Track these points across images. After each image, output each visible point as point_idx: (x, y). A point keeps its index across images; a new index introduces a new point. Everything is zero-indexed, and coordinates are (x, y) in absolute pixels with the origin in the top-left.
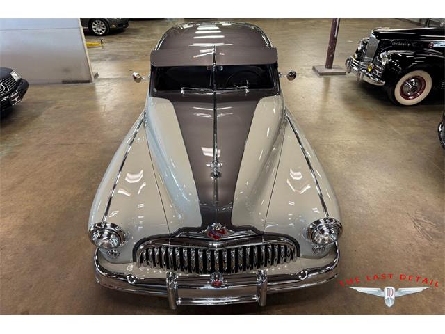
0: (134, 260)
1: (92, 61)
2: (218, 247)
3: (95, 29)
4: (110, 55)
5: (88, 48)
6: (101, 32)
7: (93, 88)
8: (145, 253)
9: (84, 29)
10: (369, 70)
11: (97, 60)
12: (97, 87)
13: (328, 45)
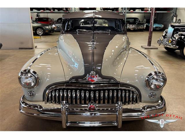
0: (43, 101)
1: (35, 43)
2: (94, 88)
3: (38, 32)
4: (44, 41)
5: (34, 39)
6: (41, 34)
7: (34, 51)
8: (50, 96)
9: (33, 32)
10: (170, 42)
11: (37, 43)
12: (35, 51)
13: (148, 40)
